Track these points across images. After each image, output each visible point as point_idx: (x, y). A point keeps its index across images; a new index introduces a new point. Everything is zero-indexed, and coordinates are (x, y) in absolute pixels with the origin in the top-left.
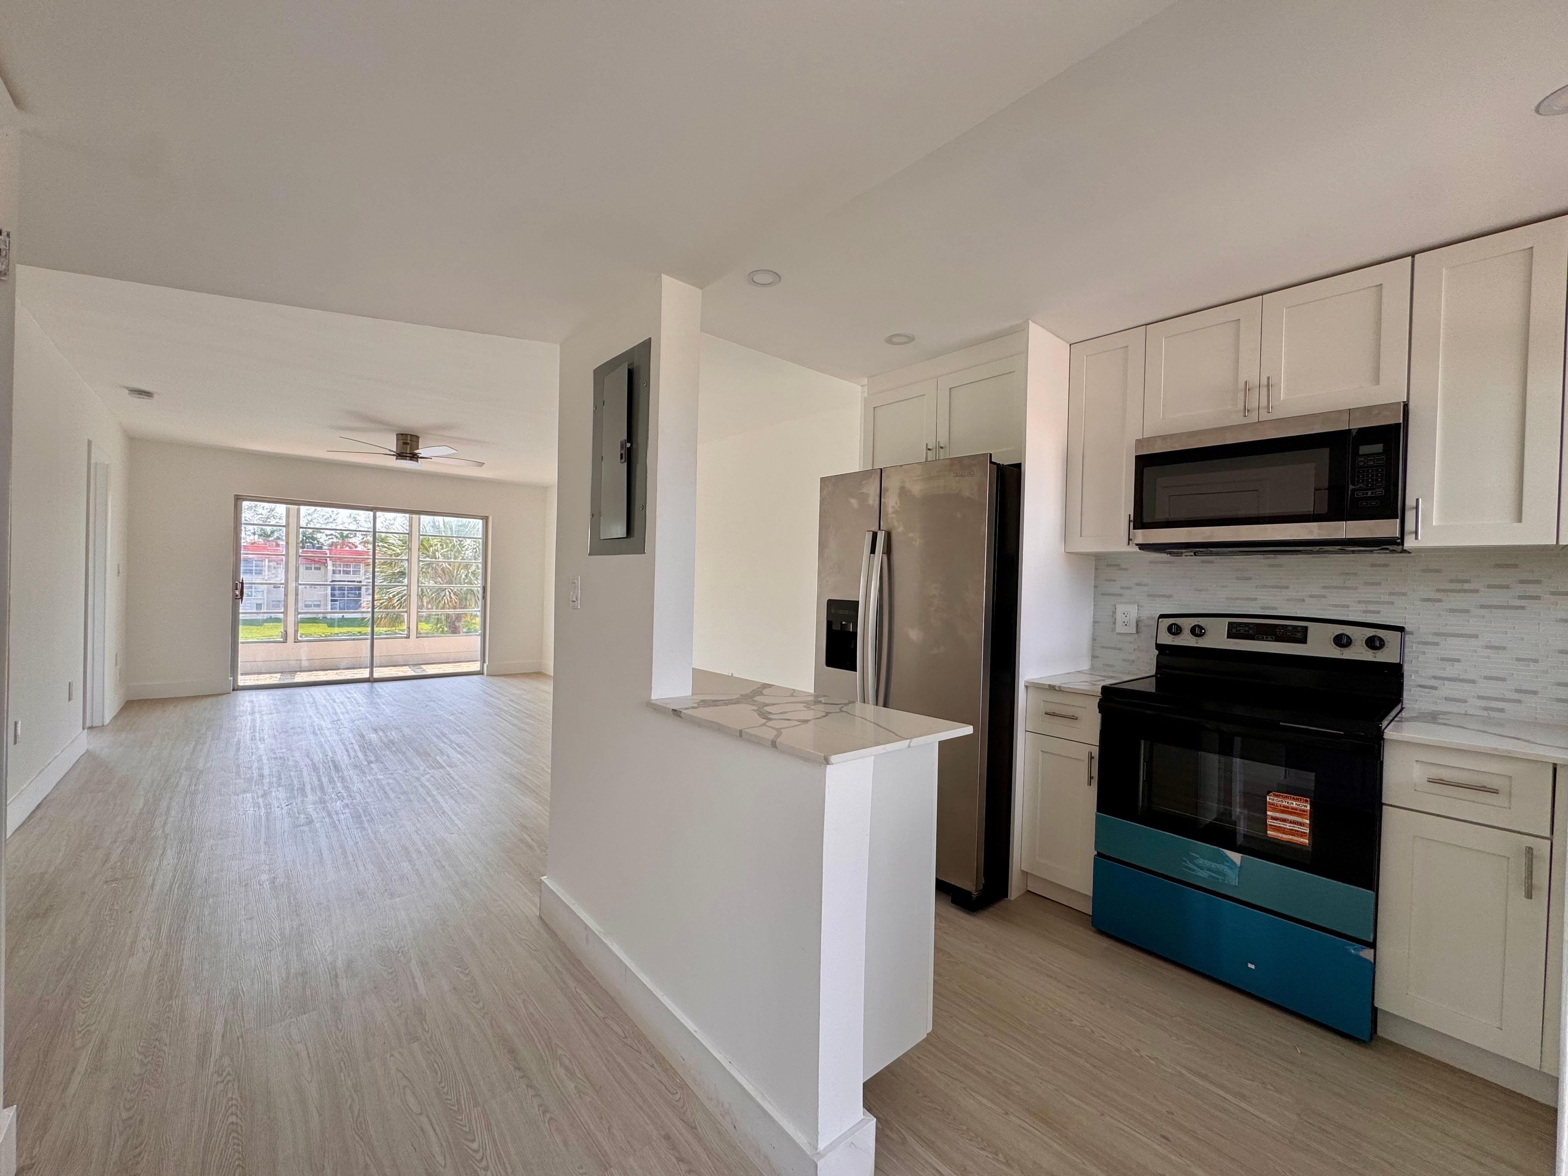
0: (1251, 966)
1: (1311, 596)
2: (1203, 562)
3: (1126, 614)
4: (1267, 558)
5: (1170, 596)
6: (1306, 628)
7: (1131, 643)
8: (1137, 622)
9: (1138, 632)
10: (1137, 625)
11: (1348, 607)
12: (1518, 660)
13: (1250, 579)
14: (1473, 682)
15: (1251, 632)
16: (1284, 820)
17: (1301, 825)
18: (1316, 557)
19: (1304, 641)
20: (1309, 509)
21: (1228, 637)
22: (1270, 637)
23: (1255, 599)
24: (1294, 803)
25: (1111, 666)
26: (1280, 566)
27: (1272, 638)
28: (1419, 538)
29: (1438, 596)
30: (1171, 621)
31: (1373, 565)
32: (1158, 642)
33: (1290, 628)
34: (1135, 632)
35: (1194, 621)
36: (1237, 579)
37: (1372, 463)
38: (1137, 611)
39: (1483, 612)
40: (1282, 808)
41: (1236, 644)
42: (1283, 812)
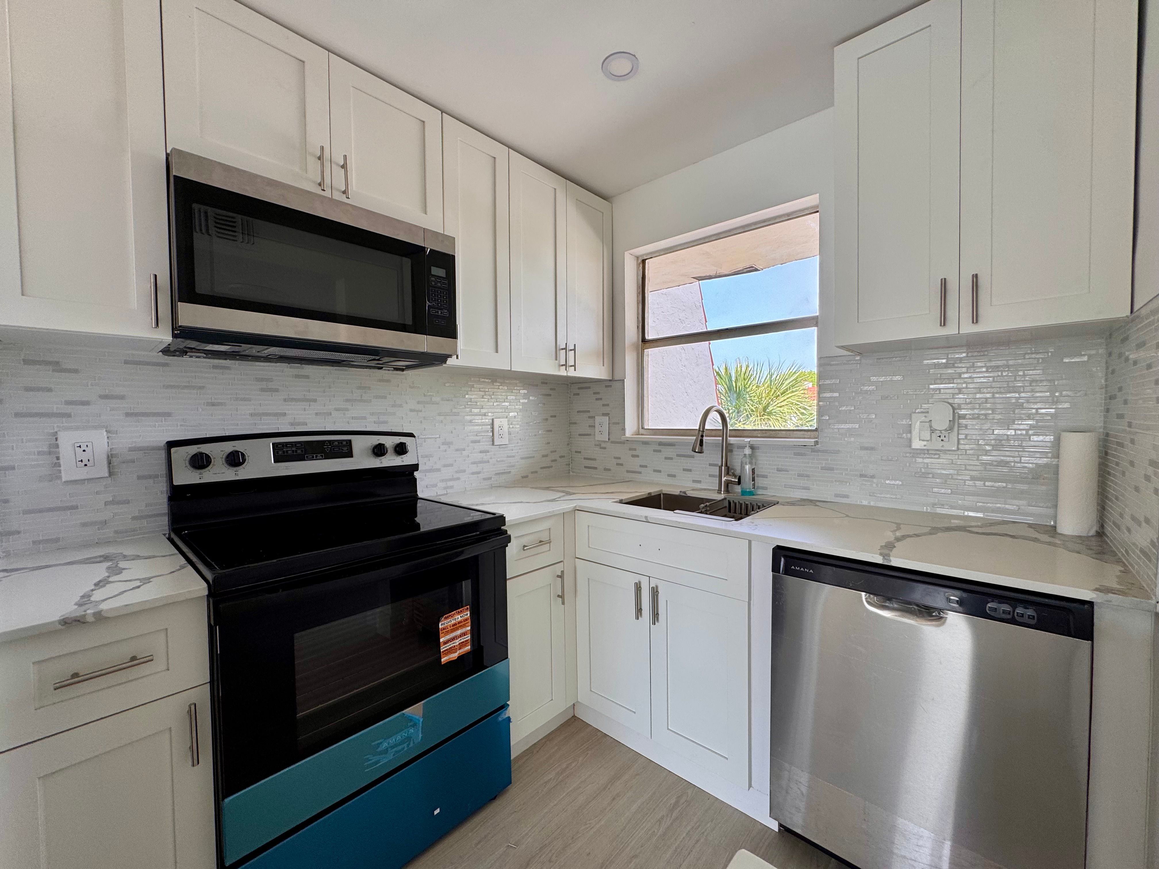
0: (437, 812)
1: (337, 410)
2: (215, 367)
3: (83, 448)
4: (294, 368)
5: (169, 415)
6: (350, 441)
7: (97, 493)
8: (108, 457)
9: (111, 474)
10: (109, 463)
11: (364, 418)
12: (457, 450)
13: (277, 390)
14: (438, 470)
15: (299, 451)
16: (453, 639)
17: (465, 635)
18: (338, 370)
19: (349, 454)
20: (393, 317)
21: (274, 462)
22: (319, 455)
23: (285, 414)
24: (459, 616)
25: (57, 540)
26: (307, 377)
27: (322, 456)
28: (459, 358)
29: (419, 407)
30: (193, 449)
31: (380, 381)
32: (175, 483)
33: (337, 443)
34: (107, 475)
35: (229, 447)
36: (263, 390)
37: (439, 285)
38: (106, 440)
39: (442, 418)
40: (452, 628)
41: (287, 468)
42: (453, 631)
